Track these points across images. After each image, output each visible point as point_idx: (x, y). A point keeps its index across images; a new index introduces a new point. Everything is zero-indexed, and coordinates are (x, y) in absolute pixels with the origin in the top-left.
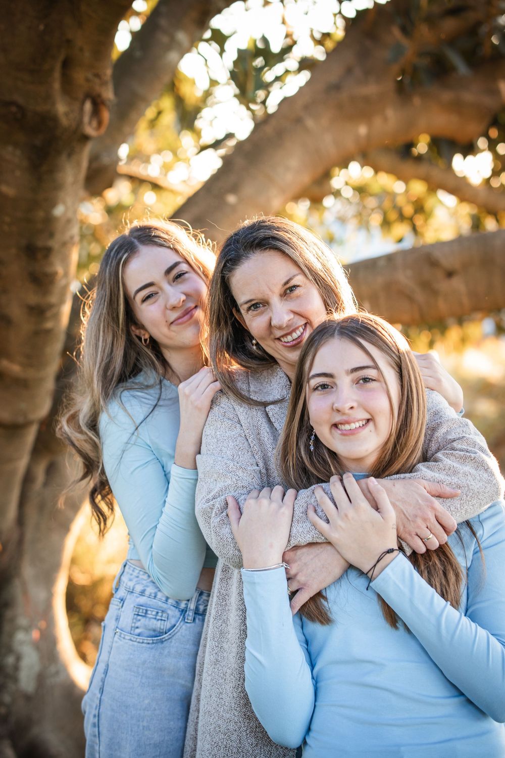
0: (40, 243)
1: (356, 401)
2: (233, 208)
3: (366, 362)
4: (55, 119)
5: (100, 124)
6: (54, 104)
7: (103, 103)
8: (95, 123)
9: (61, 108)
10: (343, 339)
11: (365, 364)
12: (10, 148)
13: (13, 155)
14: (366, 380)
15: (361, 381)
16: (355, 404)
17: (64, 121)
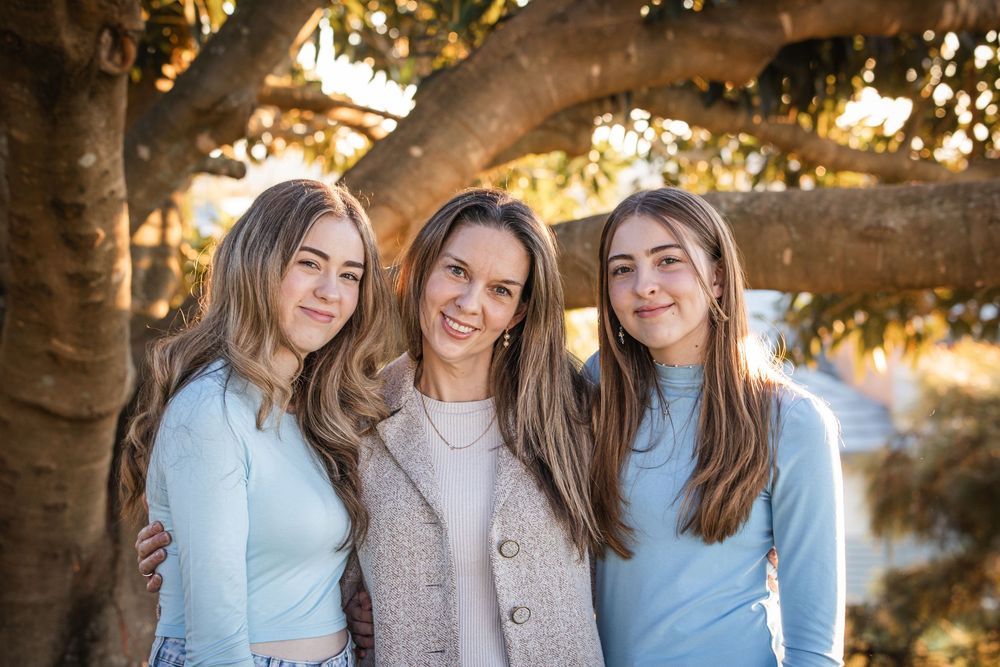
0: (67, 199)
1: (659, 284)
2: (418, 162)
3: (668, 240)
4: (61, 52)
5: (124, 59)
6: (57, 34)
7: (126, 34)
8: (117, 58)
9: (68, 39)
10: (643, 217)
11: (667, 243)
12: (16, 86)
13: (19, 94)
14: (669, 261)
15: (664, 262)
16: (656, 288)
17: (74, 55)
